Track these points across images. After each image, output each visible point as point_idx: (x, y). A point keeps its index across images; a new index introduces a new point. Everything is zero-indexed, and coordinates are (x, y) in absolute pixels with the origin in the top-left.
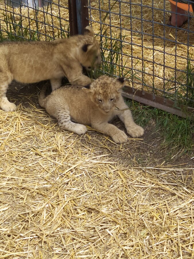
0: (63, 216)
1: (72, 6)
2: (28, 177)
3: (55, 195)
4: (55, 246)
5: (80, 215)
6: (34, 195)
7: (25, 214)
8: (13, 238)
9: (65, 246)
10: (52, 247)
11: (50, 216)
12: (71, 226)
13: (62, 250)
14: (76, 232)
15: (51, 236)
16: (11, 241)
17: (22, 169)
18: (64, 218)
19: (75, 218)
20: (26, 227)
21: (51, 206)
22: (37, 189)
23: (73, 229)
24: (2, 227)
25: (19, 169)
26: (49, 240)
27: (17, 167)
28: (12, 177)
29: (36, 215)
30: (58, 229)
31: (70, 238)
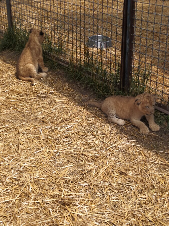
0: (104, 175)
1: (123, 49)
2: (86, 148)
3: (101, 161)
4: (98, 192)
5: (115, 175)
6: (89, 159)
7: (83, 170)
8: (74, 184)
9: (104, 193)
10: (96, 192)
11: (97, 173)
12: (109, 181)
13: (102, 195)
14: (111, 185)
15: (96, 186)
16: (73, 185)
17: (84, 143)
18: (105, 176)
19: (112, 177)
20: (82, 178)
21: (98, 168)
22: (91, 156)
23: (110, 183)
24: (68, 176)
25: (82, 143)
26: (95, 188)
27: (81, 142)
28: (77, 147)
29: (89, 172)
30: (101, 182)
31: (107, 188)
